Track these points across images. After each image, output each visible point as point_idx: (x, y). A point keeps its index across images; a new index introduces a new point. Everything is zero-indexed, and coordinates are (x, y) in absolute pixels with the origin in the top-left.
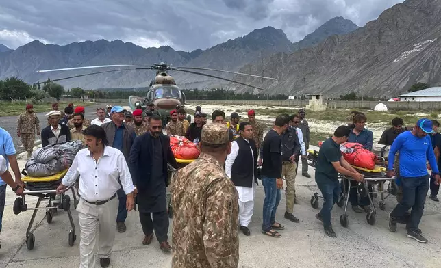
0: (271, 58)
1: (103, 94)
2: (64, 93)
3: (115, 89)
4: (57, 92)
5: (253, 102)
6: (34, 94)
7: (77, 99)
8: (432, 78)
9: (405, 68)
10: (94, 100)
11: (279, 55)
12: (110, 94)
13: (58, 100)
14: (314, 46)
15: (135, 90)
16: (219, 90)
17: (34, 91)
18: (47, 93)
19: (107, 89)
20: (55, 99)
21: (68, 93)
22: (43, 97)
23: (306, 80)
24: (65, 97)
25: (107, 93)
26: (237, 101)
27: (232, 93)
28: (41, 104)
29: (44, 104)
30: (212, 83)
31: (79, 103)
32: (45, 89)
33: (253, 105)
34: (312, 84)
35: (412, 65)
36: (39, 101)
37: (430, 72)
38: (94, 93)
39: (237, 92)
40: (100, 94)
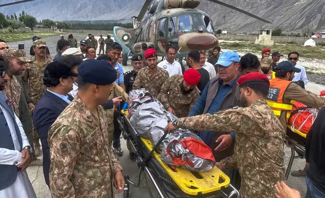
1: (68, 25)
2: (37, 23)
3: (76, 21)
4: (30, 22)
6: (11, 24)
7: (48, 29)
8: (323, 19)
9: (303, 10)
10: (62, 30)
12: (73, 25)
13: (32, 29)
15: (92, 23)
17: (12, 21)
18: (23, 23)
19: (71, 21)
20: (30, 29)
21: (40, 23)
22: (19, 26)
23: (226, 18)
24: (38, 27)
25: (71, 25)
28: (17, 33)
29: (20, 32)
31: (50, 32)
32: (21, 19)
34: (231, 21)
35: (309, 7)
36: (15, 30)
37: (322, 14)
38: (61, 23)
40: (66, 25)
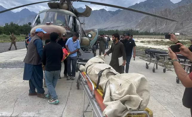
0: (161, 12)
5: (151, 36)
11: (166, 10)
14: (188, 5)
16: (130, 30)
26: (140, 36)
27: (138, 31)
30: (126, 27)
33: (151, 38)
34: (188, 26)
39: (141, 31)
